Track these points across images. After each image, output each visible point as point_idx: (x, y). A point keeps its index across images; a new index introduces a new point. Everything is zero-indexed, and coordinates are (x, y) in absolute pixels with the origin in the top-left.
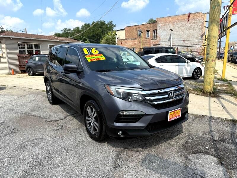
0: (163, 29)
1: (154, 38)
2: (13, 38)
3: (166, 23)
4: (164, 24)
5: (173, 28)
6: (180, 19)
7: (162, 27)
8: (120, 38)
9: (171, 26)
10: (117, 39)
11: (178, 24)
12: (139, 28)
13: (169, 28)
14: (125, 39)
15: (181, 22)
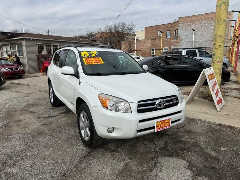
0: (184, 29)
1: (175, 38)
2: (33, 39)
3: (187, 22)
4: (185, 24)
5: (195, 28)
6: (203, 18)
7: (183, 27)
8: (140, 39)
9: (193, 25)
10: (137, 39)
11: (200, 24)
12: (159, 28)
13: (192, 28)
14: (144, 39)
15: (204, 22)
